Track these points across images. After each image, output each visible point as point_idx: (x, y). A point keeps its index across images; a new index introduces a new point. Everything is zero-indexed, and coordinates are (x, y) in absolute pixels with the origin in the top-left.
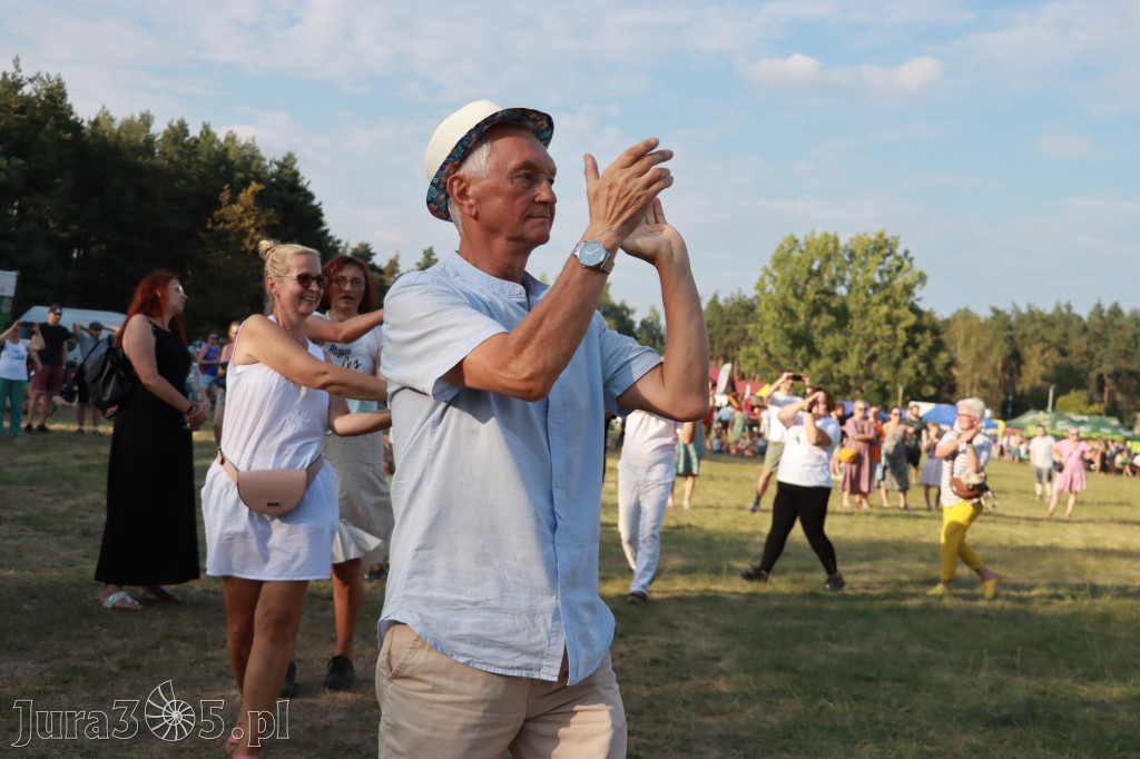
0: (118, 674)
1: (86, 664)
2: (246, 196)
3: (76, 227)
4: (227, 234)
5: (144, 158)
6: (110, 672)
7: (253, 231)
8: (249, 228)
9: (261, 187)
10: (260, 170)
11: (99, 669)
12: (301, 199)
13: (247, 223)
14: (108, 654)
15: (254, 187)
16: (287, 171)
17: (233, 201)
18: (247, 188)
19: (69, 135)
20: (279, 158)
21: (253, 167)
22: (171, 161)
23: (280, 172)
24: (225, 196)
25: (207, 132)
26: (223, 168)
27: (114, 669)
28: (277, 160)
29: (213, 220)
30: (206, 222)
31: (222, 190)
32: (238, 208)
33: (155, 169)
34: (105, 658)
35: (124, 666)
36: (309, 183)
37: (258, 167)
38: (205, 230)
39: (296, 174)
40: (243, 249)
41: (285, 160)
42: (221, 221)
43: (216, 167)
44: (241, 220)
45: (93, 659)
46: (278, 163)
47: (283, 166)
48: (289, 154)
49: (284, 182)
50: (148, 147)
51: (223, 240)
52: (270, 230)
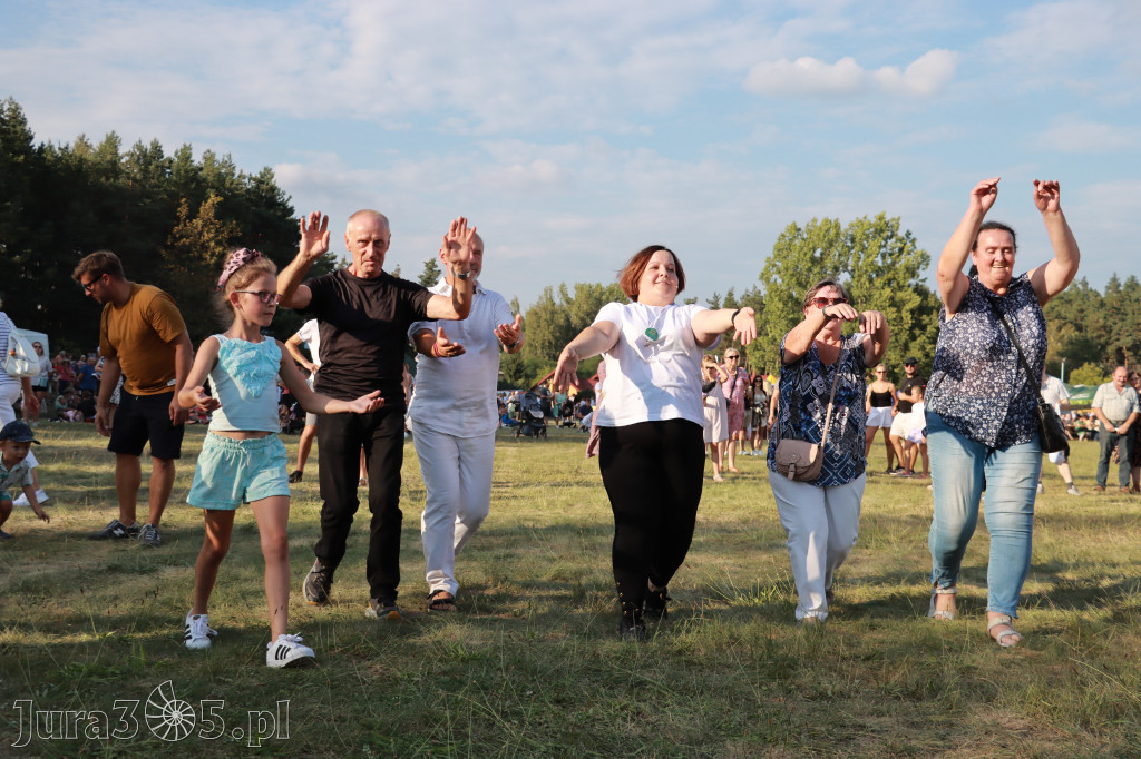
2: (208, 207)
4: (187, 249)
5: (108, 179)
7: (212, 244)
8: (208, 241)
9: (220, 199)
10: (234, 186)
12: (279, 213)
13: (206, 236)
15: (213, 199)
16: (265, 186)
17: (193, 214)
18: (206, 202)
19: (21, 158)
20: (256, 174)
21: (227, 184)
22: (135, 180)
23: (258, 187)
24: (183, 211)
25: (185, 155)
26: (193, 185)
28: (254, 176)
29: (174, 237)
30: (167, 239)
31: (179, 205)
32: (198, 222)
33: (119, 190)
36: (290, 197)
37: (232, 183)
38: (167, 247)
39: (273, 189)
40: (203, 263)
41: (262, 175)
42: (181, 237)
43: (184, 184)
44: (201, 233)
46: (255, 179)
47: (260, 182)
48: (265, 169)
49: (262, 198)
50: (113, 169)
51: (183, 256)
52: (233, 243)
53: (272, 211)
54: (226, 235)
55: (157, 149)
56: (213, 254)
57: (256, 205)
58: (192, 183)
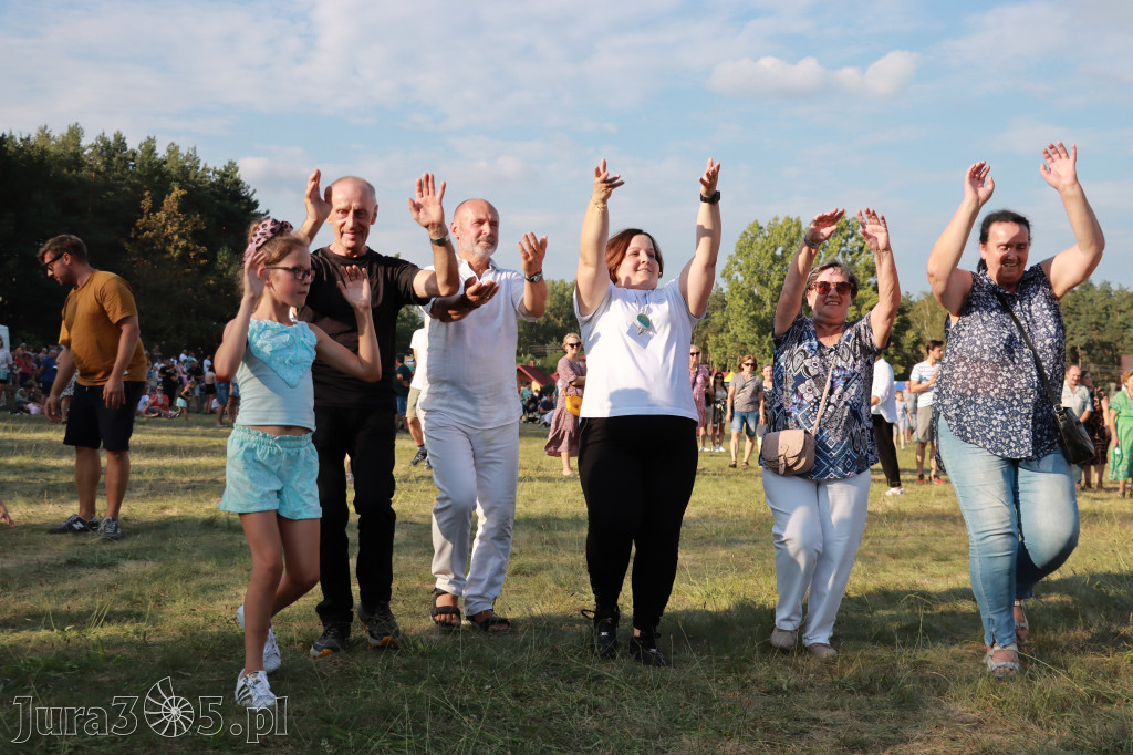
2: (170, 202)
4: (150, 242)
5: (70, 170)
7: (176, 237)
8: (172, 235)
9: (183, 192)
10: (198, 179)
12: (243, 207)
13: (170, 229)
15: (177, 192)
16: (229, 180)
17: (157, 207)
18: (170, 195)
20: (220, 168)
21: (192, 177)
22: (98, 172)
23: (222, 181)
24: (146, 204)
25: (149, 148)
26: (157, 178)
28: (218, 169)
29: (137, 229)
30: (130, 231)
31: (143, 198)
32: (162, 215)
33: (81, 182)
36: (255, 191)
37: (196, 176)
38: (130, 240)
39: (237, 182)
40: (166, 256)
41: (227, 169)
42: (145, 230)
43: (149, 177)
44: (164, 227)
46: (219, 173)
47: (224, 175)
48: (230, 163)
49: (226, 191)
50: (76, 160)
51: (146, 250)
52: (198, 236)
53: (236, 205)
54: (189, 228)
55: (121, 142)
56: (176, 247)
57: (221, 198)
58: (156, 175)
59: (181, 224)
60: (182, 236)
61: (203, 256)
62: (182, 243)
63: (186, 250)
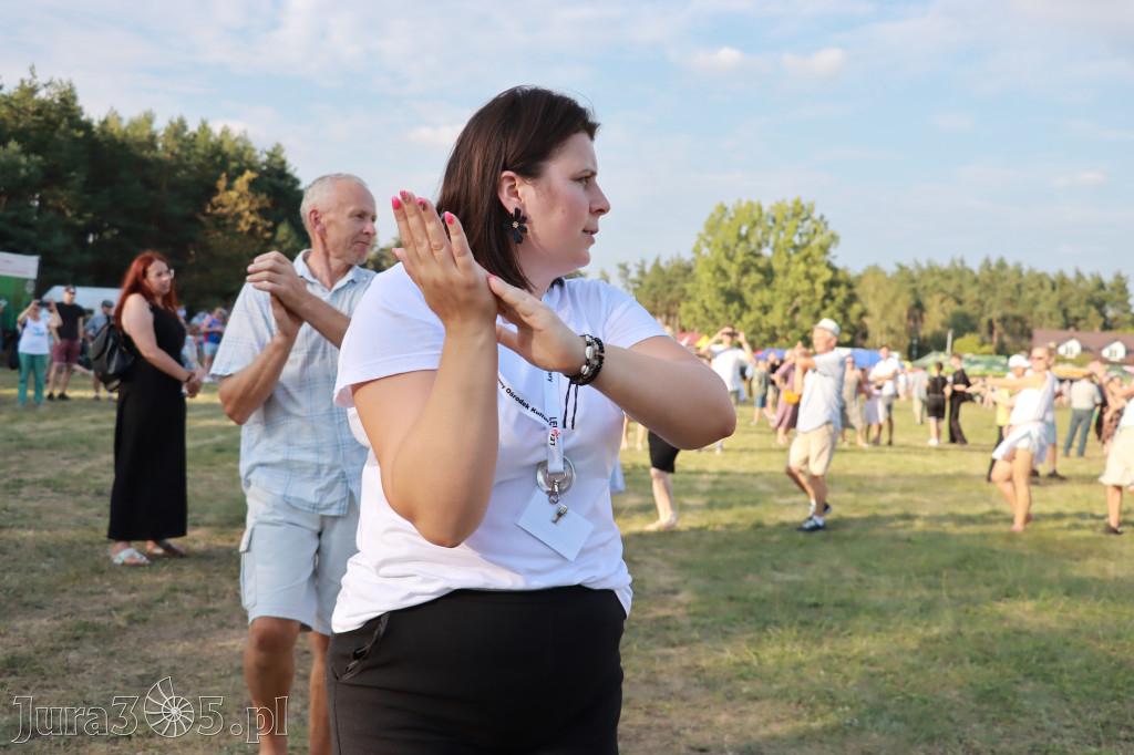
0: (126, 629)
1: (97, 619)
2: (241, 183)
3: (89, 215)
4: (223, 217)
5: (149, 152)
6: (119, 627)
7: (247, 213)
8: (244, 211)
9: (254, 176)
10: (251, 160)
11: (109, 624)
12: (289, 184)
13: (241, 207)
14: (116, 609)
15: (249, 175)
16: (276, 160)
17: (229, 188)
18: (242, 177)
19: (81, 134)
20: (269, 149)
21: (246, 157)
22: (172, 154)
23: (270, 160)
24: (222, 184)
25: (204, 128)
26: (219, 159)
27: (123, 623)
28: (267, 150)
29: (212, 205)
30: (205, 207)
31: (218, 178)
32: (233, 194)
33: (159, 161)
34: (114, 612)
35: (131, 620)
38: (205, 214)
40: (239, 230)
41: (274, 150)
42: (219, 206)
43: (212, 158)
44: (236, 204)
45: (103, 614)
46: (268, 153)
47: (272, 156)
48: (277, 144)
49: (274, 170)
50: (151, 142)
51: (221, 223)
52: (262, 212)
53: (282, 182)
54: (256, 205)
55: (182, 126)
56: (247, 223)
58: (221, 161)
59: (251, 203)
60: (252, 212)
61: (268, 230)
62: (252, 219)
63: (254, 225)
